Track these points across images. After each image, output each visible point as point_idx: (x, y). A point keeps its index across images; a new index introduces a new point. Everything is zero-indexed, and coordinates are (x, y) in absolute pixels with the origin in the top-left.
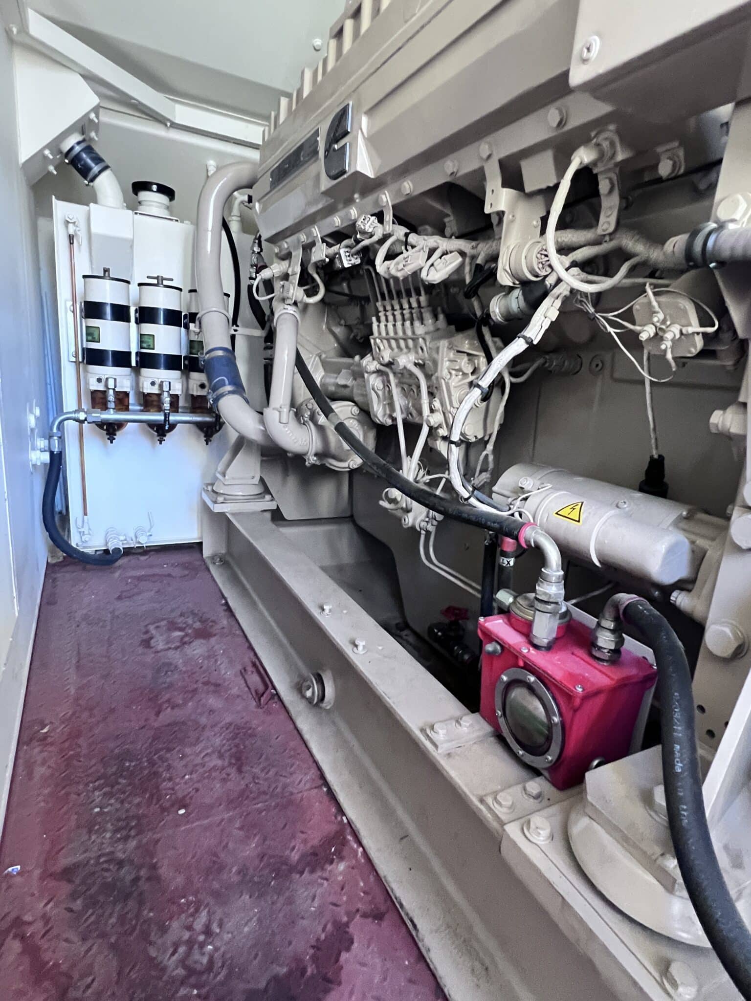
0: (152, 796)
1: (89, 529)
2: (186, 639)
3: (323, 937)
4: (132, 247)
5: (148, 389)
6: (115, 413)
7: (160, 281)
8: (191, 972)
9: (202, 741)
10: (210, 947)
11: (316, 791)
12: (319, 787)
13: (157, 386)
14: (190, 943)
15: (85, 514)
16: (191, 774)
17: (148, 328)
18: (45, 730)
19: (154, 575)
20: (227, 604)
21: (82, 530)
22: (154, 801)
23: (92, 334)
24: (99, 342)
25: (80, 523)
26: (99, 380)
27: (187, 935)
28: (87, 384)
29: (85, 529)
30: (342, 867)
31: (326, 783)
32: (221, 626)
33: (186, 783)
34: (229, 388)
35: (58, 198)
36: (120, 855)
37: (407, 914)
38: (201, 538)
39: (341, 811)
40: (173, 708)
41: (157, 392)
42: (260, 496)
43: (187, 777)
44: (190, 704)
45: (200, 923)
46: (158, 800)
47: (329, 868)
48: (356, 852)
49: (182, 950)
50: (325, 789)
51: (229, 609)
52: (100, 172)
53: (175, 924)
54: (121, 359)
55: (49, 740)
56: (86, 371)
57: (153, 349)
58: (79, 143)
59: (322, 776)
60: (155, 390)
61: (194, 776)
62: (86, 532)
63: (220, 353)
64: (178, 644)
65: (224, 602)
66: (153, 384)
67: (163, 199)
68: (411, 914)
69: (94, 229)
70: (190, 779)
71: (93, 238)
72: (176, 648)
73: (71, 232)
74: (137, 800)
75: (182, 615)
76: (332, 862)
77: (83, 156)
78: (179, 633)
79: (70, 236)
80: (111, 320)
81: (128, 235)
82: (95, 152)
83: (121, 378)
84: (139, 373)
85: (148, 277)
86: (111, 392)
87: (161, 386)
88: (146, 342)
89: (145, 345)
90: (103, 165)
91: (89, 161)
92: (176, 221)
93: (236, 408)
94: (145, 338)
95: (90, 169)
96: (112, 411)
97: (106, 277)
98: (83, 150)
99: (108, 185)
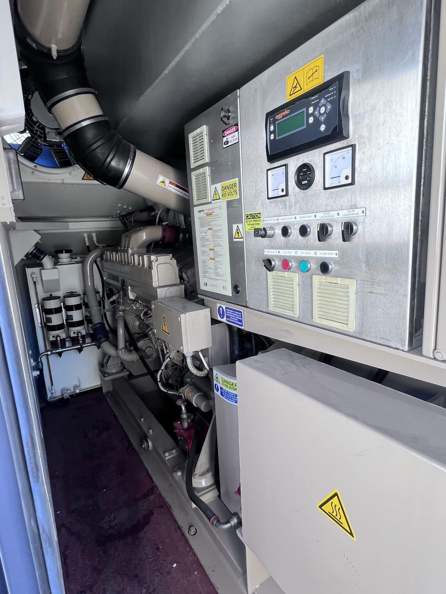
1: (55, 390)
2: (100, 432)
3: (146, 514)
4: (59, 281)
5: (72, 335)
6: (61, 349)
7: (72, 294)
8: (111, 527)
10: (116, 521)
12: (147, 476)
13: (76, 334)
14: (110, 521)
15: (52, 385)
17: (70, 313)
18: (57, 474)
19: (84, 406)
20: (114, 414)
21: (52, 392)
23: (49, 320)
24: (52, 323)
25: (50, 388)
26: (53, 337)
27: (109, 519)
28: (48, 338)
29: (53, 391)
30: (152, 497)
32: (112, 425)
33: (105, 482)
34: (104, 339)
35: (27, 268)
36: (88, 504)
37: (169, 504)
38: (101, 384)
40: (98, 459)
41: (76, 336)
42: (122, 371)
44: (104, 456)
45: (112, 516)
46: (97, 488)
47: (149, 497)
48: (157, 492)
49: (108, 523)
50: (149, 476)
52: (43, 258)
53: (106, 518)
54: (60, 327)
56: (48, 334)
57: (73, 320)
58: (34, 250)
59: (148, 473)
60: (75, 335)
62: (54, 392)
63: (99, 325)
64: (97, 435)
66: (74, 333)
67: (67, 255)
68: (170, 504)
69: (44, 279)
71: (44, 282)
73: (35, 280)
74: (90, 489)
75: (98, 422)
76: (150, 496)
77: (37, 253)
78: (97, 430)
79: (34, 282)
80: (55, 314)
81: (57, 277)
82: (40, 249)
83: (62, 334)
84: (68, 330)
85: (67, 293)
86: (59, 342)
87: (78, 334)
88: (70, 318)
89: (69, 319)
90: (44, 254)
91: (39, 255)
92: (74, 263)
93: (107, 347)
94: (69, 317)
95: (40, 257)
96: (60, 349)
97: (51, 298)
98: (36, 251)
99: (47, 261)
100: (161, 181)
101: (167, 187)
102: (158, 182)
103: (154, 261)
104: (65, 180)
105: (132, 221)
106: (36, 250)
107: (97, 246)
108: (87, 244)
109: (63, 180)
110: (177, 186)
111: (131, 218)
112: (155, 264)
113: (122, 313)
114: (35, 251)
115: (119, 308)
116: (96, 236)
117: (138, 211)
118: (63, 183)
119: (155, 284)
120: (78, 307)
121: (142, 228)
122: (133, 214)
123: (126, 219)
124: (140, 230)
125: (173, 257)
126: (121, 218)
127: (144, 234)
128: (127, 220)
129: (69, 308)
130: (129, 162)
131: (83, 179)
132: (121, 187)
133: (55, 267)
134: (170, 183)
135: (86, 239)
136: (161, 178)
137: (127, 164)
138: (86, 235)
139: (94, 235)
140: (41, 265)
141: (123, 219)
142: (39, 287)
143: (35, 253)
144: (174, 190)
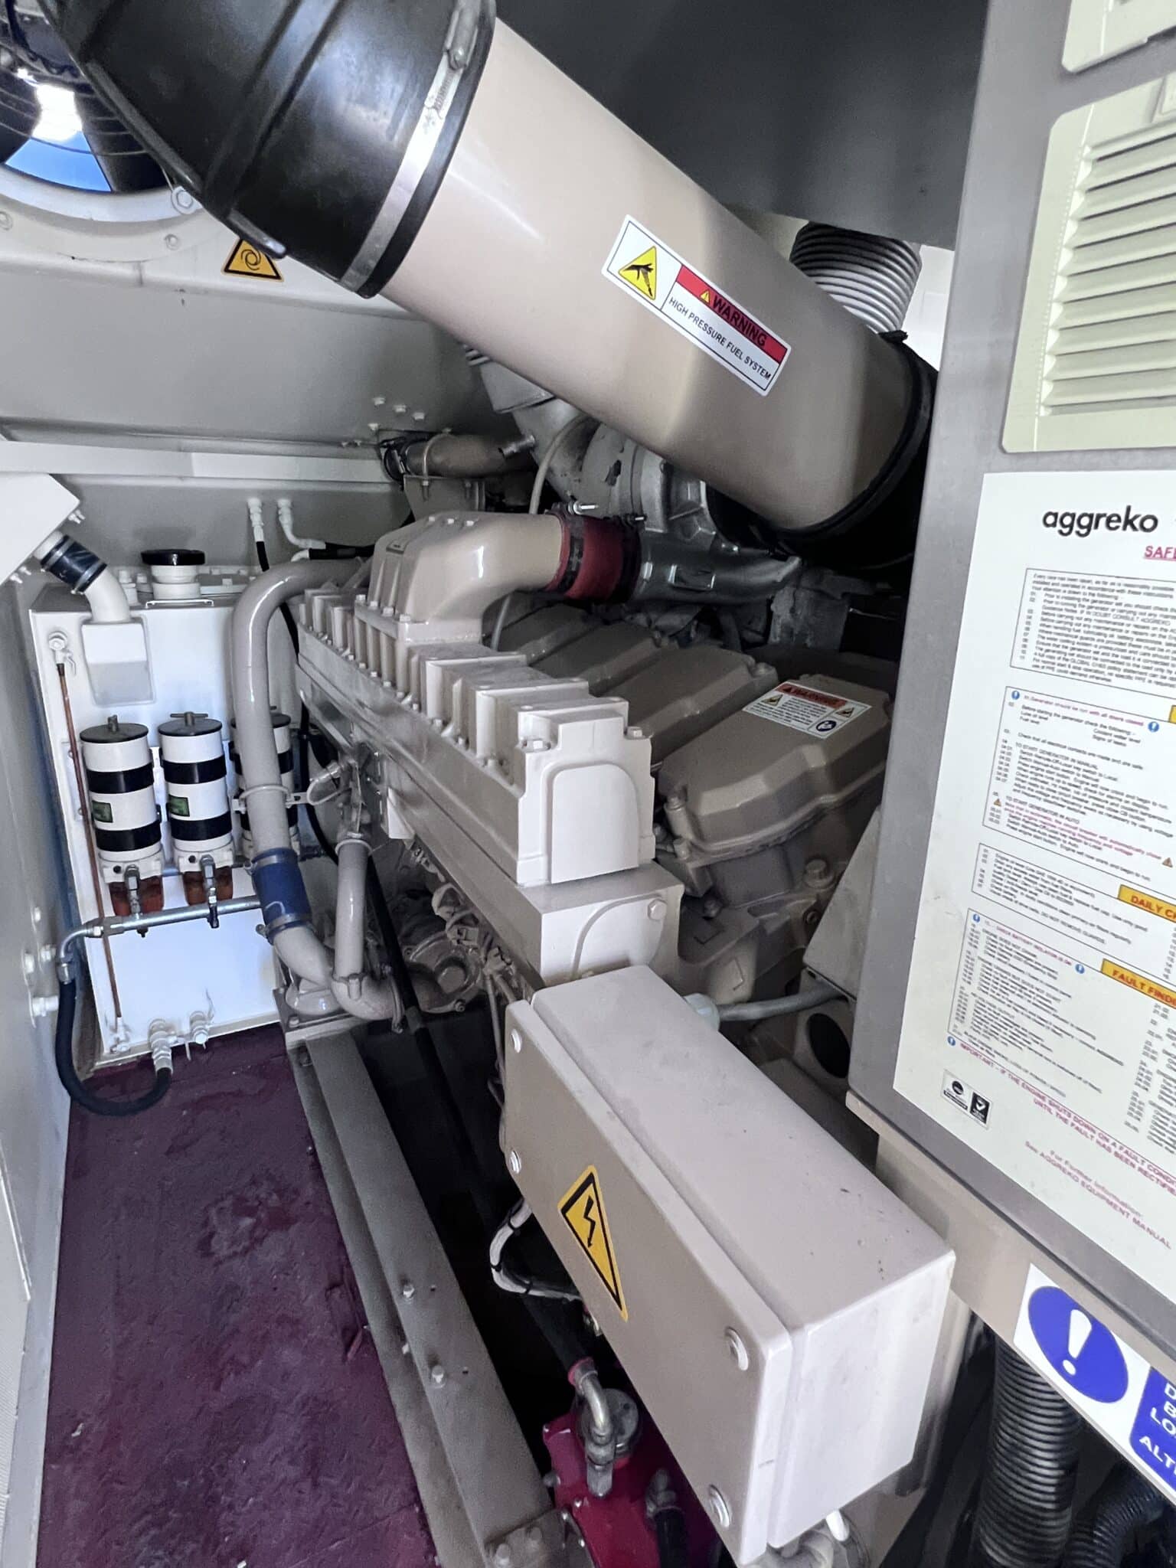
0: (207, 1540)
1: (127, 1030)
2: (258, 1233)
4: (147, 667)
5: (185, 866)
6: (142, 918)
7: (190, 724)
9: (272, 1431)
11: (404, 1512)
12: (410, 1506)
13: (197, 863)
15: (118, 1013)
16: (255, 1496)
17: (179, 790)
18: (77, 1433)
19: (218, 1095)
20: (314, 1153)
21: (117, 1034)
22: (210, 1549)
23: (101, 812)
24: (110, 821)
25: (112, 1025)
26: (117, 870)
29: (122, 1033)
31: (418, 1500)
32: (305, 1201)
33: (249, 1512)
34: (289, 918)
35: (35, 611)
39: (432, 1550)
40: (237, 1373)
41: (197, 869)
43: (251, 1500)
44: (260, 1363)
46: (216, 1546)
50: (417, 1511)
51: (317, 1165)
52: (92, 580)
54: (145, 837)
55: (84, 1448)
57: (188, 815)
58: (58, 547)
59: (414, 1486)
61: (260, 1499)
62: (124, 1038)
63: (274, 859)
64: (246, 1243)
65: (310, 1148)
66: (192, 860)
67: (186, 571)
69: (90, 660)
70: (255, 1504)
71: (91, 669)
72: (246, 1251)
73: (60, 660)
74: (190, 1547)
75: (254, 1182)
77: (66, 560)
78: (248, 1221)
79: (58, 665)
80: (127, 792)
81: (140, 656)
82: (83, 548)
83: (146, 861)
84: (173, 847)
85: (172, 716)
86: (134, 894)
87: (202, 865)
88: (177, 807)
89: (176, 810)
90: (96, 566)
91: (76, 567)
92: (208, 605)
93: (298, 947)
94: (176, 802)
95: (78, 576)
96: (137, 915)
97: (114, 732)
98: (66, 554)
99: (102, 591)
100: (628, 261)
101: (658, 303)
102: (615, 269)
103: (538, 745)
104: (146, 265)
105: (421, 465)
106: (65, 547)
107: (291, 544)
108: (259, 537)
109: (138, 265)
110: (719, 306)
111: (420, 455)
112: (537, 767)
113: (360, 835)
114: (59, 553)
115: (350, 819)
116: (293, 508)
117: (448, 430)
118: (141, 282)
119: (529, 872)
120: (211, 771)
121: (470, 523)
122: (425, 440)
123: (398, 459)
124: (461, 529)
125: (633, 720)
126: (383, 451)
127: (480, 551)
128: (404, 460)
129: (177, 773)
130: (443, 92)
131: (227, 270)
132: (375, 282)
133: (136, 613)
134: (686, 278)
135: (256, 519)
136: (633, 244)
137: (429, 102)
138: (254, 503)
139: (284, 503)
140: (83, 604)
141: (389, 456)
142: (78, 683)
143: (60, 561)
144: (698, 331)
